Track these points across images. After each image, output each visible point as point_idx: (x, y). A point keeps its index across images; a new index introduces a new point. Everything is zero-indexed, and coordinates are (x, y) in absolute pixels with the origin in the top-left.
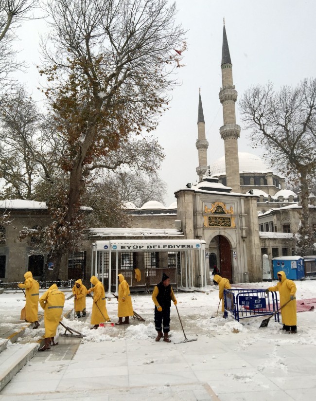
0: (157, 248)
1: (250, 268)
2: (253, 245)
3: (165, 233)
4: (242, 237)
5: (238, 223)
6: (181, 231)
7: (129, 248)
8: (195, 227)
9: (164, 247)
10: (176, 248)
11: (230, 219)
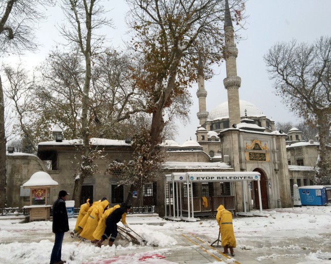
0: (225, 179)
1: (282, 196)
2: (284, 176)
3: (217, 166)
4: (275, 170)
5: (271, 158)
6: (230, 164)
7: (203, 179)
8: (241, 161)
9: (230, 178)
10: (240, 179)
11: (264, 154)
